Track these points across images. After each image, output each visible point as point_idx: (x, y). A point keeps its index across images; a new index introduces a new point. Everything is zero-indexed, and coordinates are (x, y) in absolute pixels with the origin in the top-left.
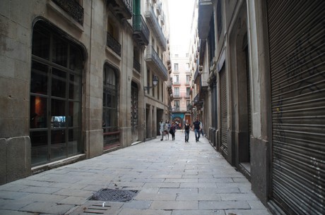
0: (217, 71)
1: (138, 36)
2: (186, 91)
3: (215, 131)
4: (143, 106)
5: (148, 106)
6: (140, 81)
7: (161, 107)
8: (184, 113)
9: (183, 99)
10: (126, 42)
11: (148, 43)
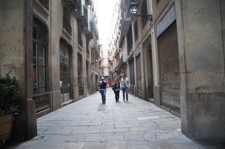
0: (134, 56)
1: (88, 35)
2: (108, 63)
3: (133, 87)
4: (90, 74)
5: (92, 73)
6: (89, 60)
7: (97, 74)
8: (107, 77)
9: (106, 68)
10: (84, 39)
11: (92, 38)
